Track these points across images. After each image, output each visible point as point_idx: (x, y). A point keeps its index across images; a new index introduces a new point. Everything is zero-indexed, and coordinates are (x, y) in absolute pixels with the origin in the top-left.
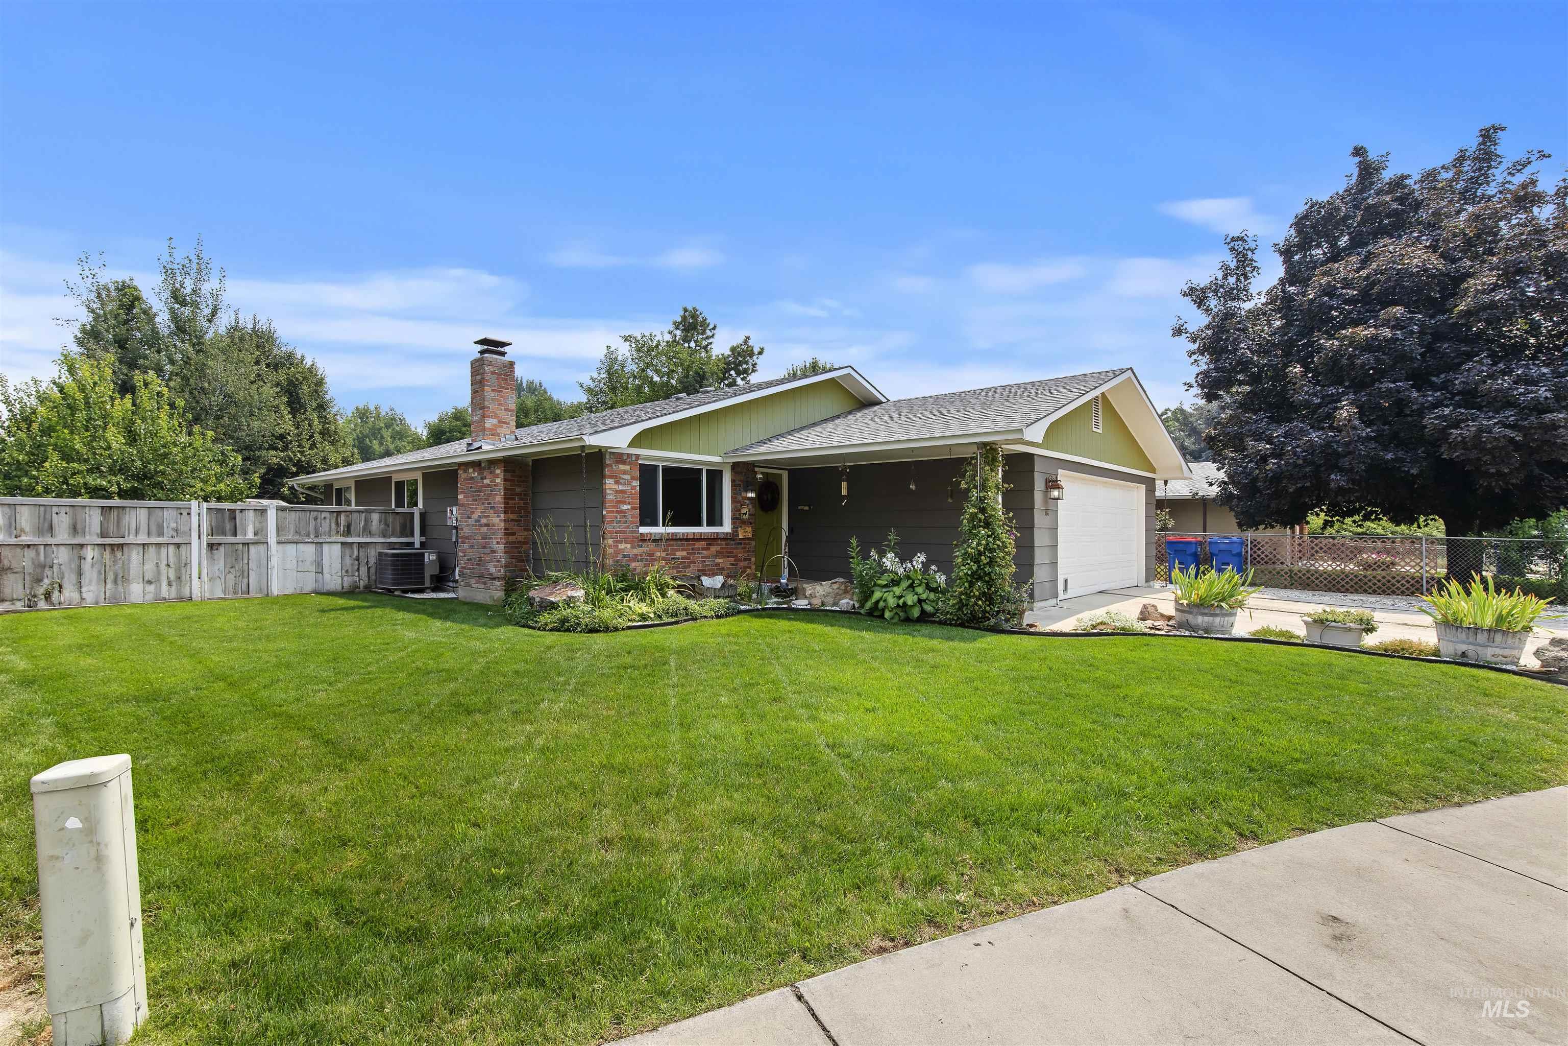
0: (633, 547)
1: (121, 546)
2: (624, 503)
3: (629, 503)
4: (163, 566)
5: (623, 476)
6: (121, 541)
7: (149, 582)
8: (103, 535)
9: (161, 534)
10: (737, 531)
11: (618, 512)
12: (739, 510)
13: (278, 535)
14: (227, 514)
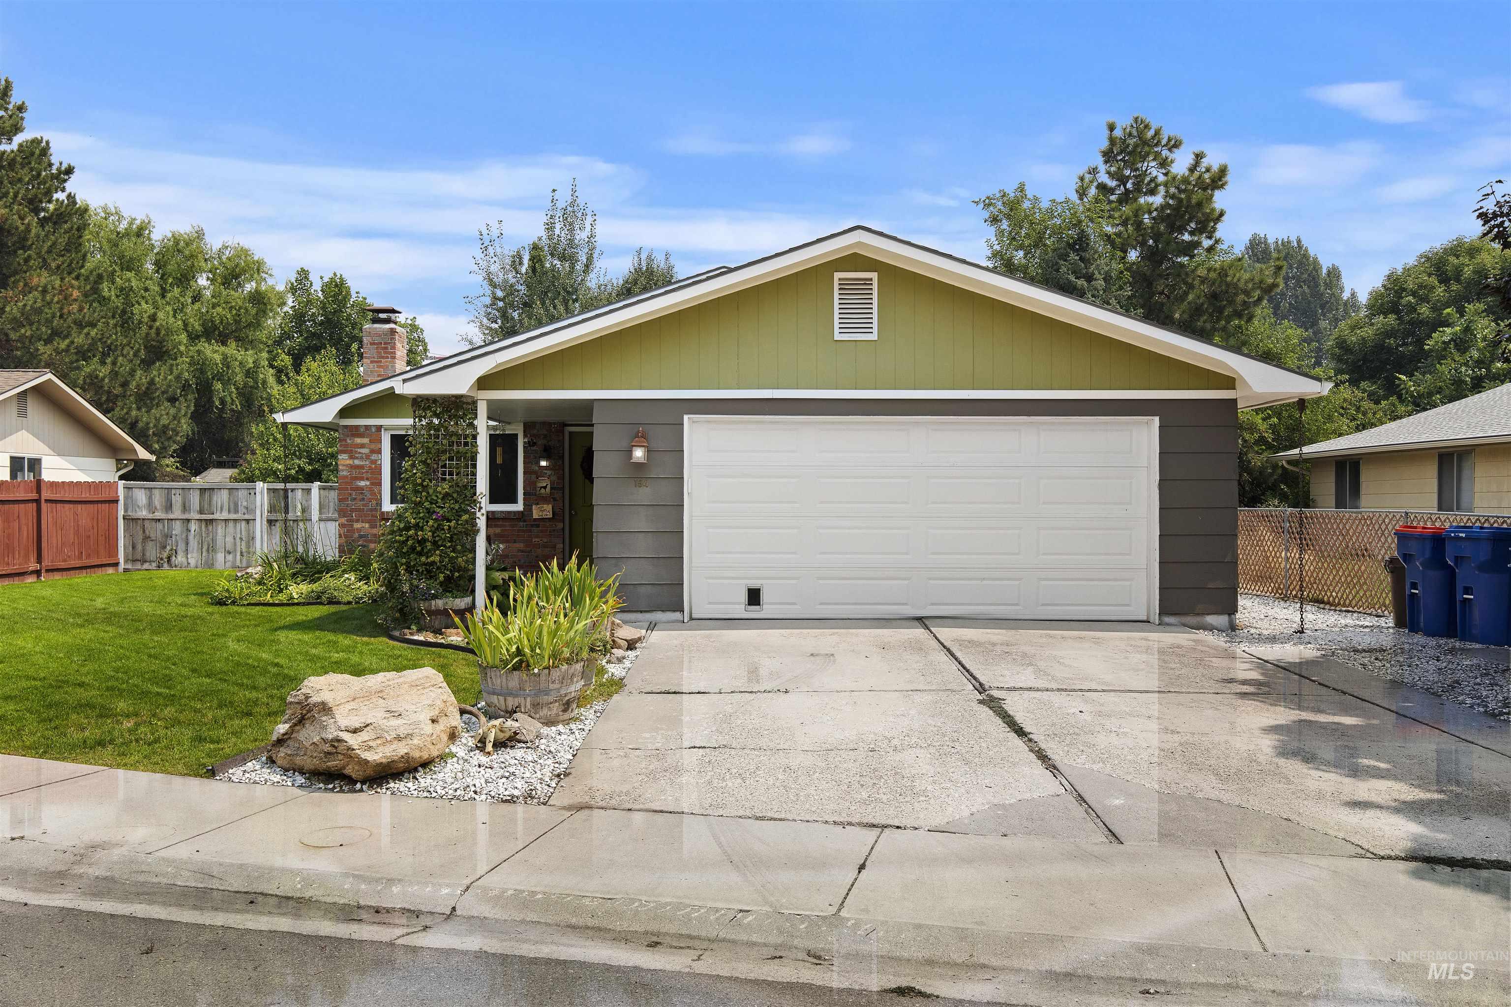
0: (372, 527)
1: (211, 521)
2: (362, 479)
3: (367, 479)
4: (238, 540)
5: (359, 450)
6: (211, 517)
7: (229, 553)
8: (201, 512)
9: (236, 512)
10: (531, 510)
11: (352, 489)
12: (534, 483)
13: (320, 513)
14: (282, 492)
